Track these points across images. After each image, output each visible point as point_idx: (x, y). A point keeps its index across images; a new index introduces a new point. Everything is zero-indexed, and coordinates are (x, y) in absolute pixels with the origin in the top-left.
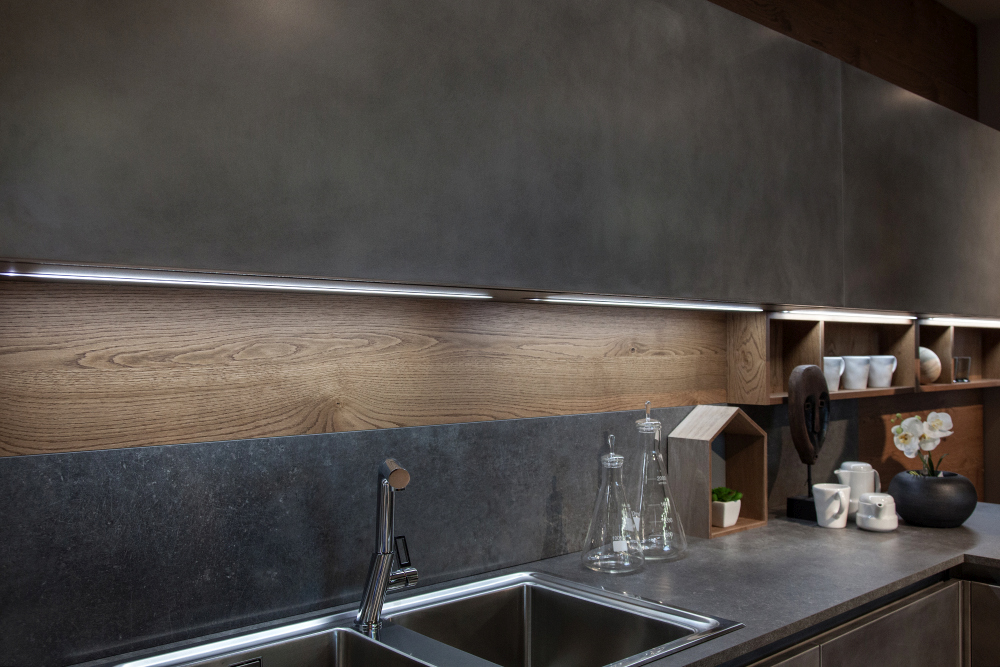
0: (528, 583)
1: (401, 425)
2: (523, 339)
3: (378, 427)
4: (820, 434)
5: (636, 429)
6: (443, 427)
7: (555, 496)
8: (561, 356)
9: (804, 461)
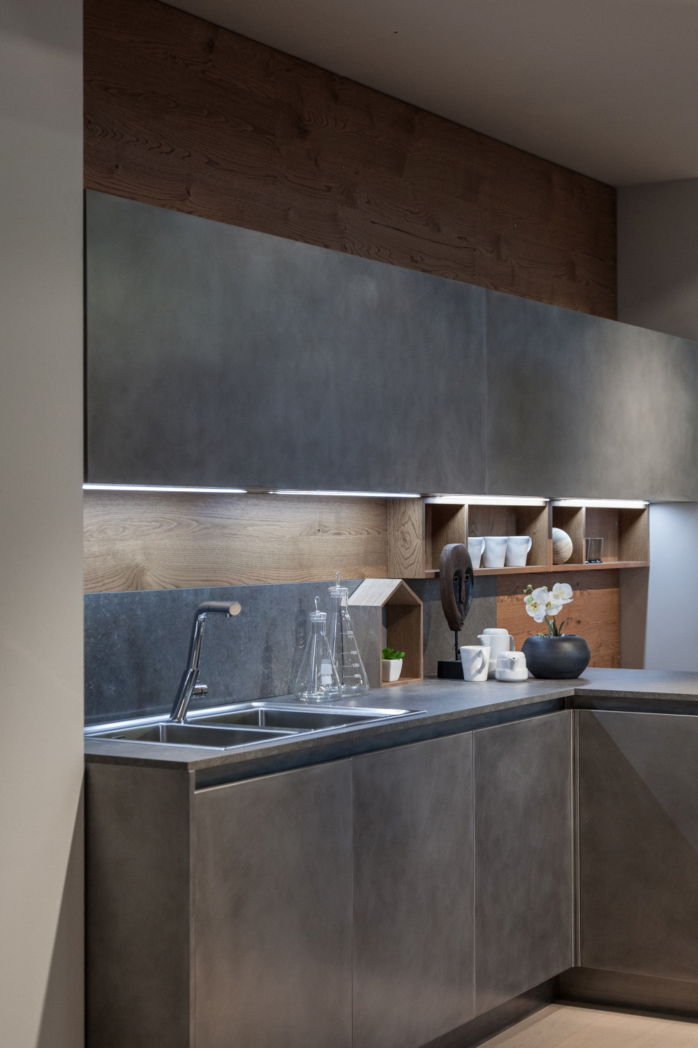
0: (262, 709)
1: (177, 587)
2: (247, 522)
3: (165, 588)
4: (466, 604)
5: (329, 593)
6: (200, 590)
7: (268, 649)
8: (271, 536)
9: (452, 629)
